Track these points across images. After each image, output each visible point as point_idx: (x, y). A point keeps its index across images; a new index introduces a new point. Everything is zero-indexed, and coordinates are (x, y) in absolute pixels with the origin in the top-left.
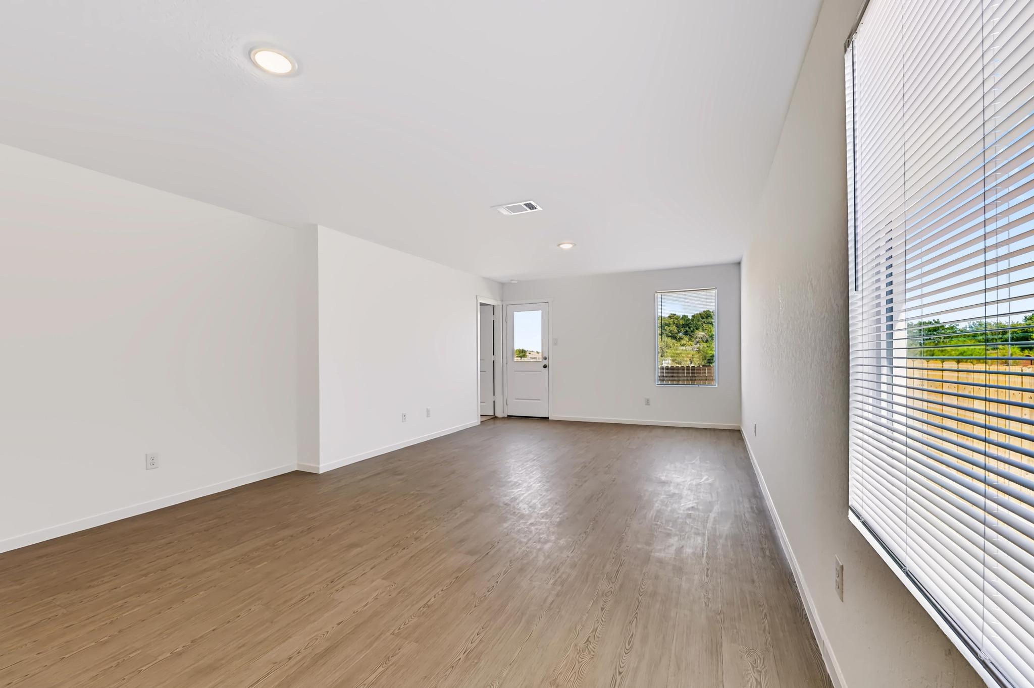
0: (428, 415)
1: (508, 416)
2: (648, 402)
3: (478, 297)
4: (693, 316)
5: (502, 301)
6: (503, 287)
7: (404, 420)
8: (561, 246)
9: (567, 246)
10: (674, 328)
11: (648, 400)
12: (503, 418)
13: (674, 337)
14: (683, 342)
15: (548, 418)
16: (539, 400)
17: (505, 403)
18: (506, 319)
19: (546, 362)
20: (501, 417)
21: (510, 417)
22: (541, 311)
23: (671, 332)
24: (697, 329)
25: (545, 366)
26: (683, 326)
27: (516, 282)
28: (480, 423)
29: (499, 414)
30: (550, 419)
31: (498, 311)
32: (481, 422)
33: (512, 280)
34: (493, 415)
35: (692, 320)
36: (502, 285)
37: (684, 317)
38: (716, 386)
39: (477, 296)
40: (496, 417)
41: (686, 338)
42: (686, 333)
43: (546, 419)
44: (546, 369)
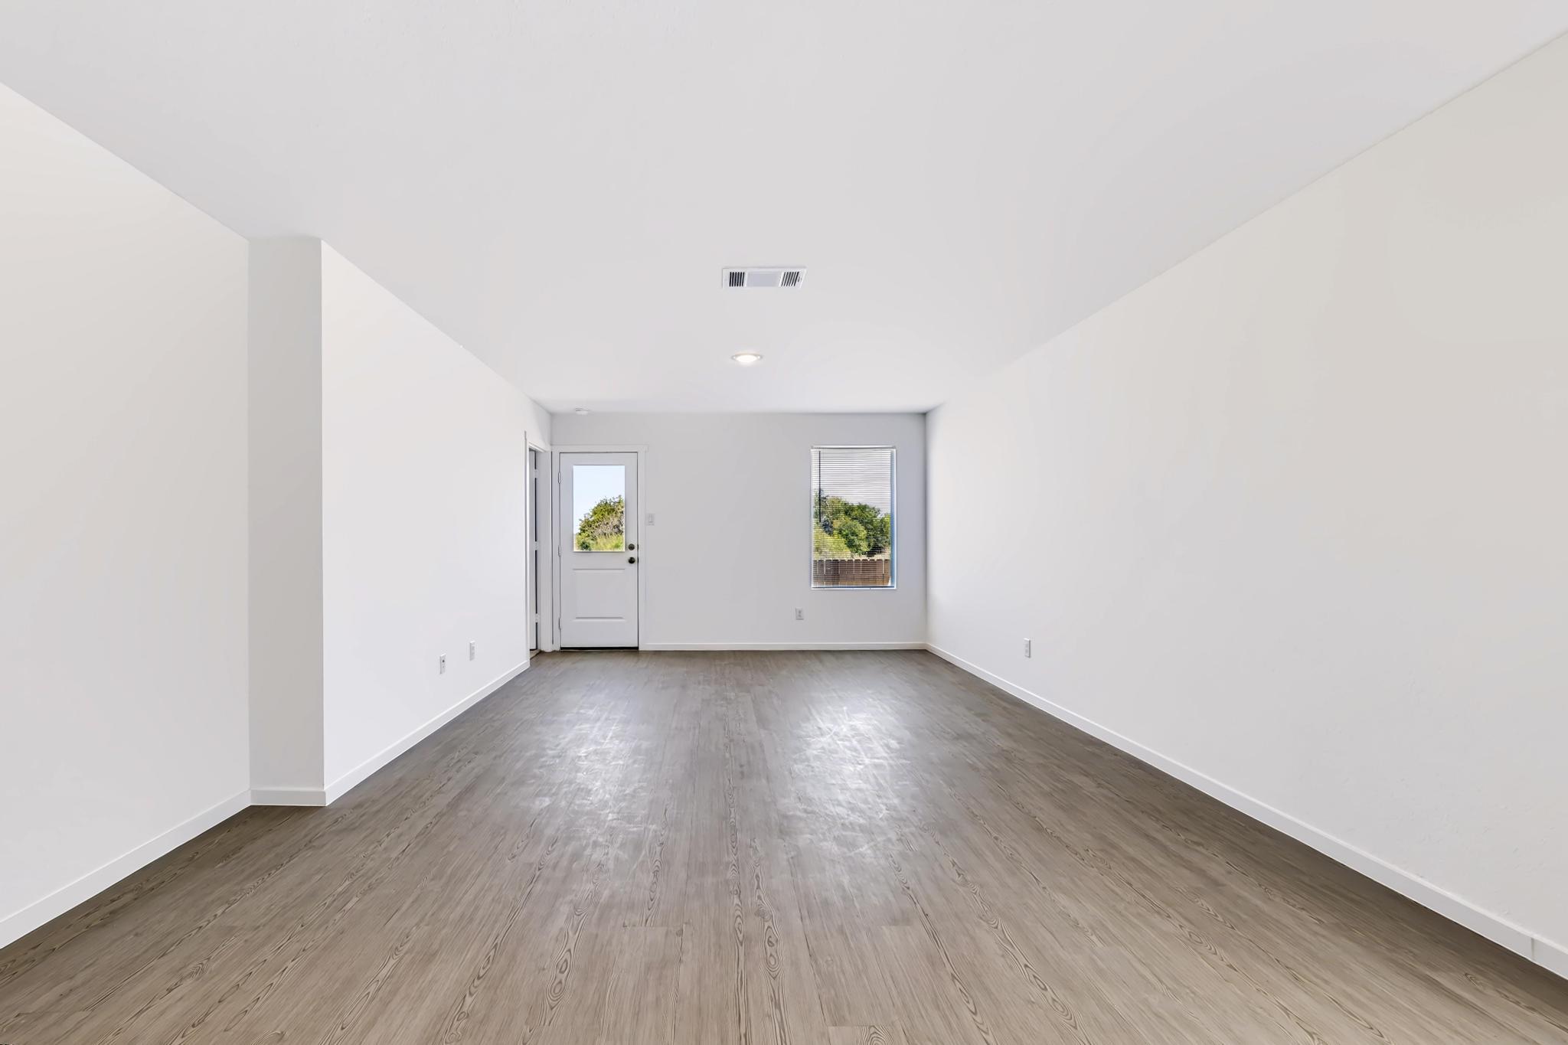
0: (472, 656)
1: (562, 648)
2: (799, 615)
3: (527, 434)
5: (551, 445)
6: (554, 420)
7: (441, 670)
8: (739, 359)
9: (747, 359)
11: (800, 612)
12: (554, 652)
15: (637, 648)
16: (621, 618)
17: (558, 625)
18: (559, 478)
19: (633, 554)
20: (549, 650)
21: (566, 651)
22: (623, 466)
25: (632, 561)
27: (585, 413)
28: (530, 665)
29: (547, 646)
30: (640, 649)
31: (544, 461)
32: (530, 662)
34: (534, 647)
36: (552, 415)
38: (895, 588)
39: (524, 434)
40: (541, 652)
43: (634, 650)
44: (634, 565)
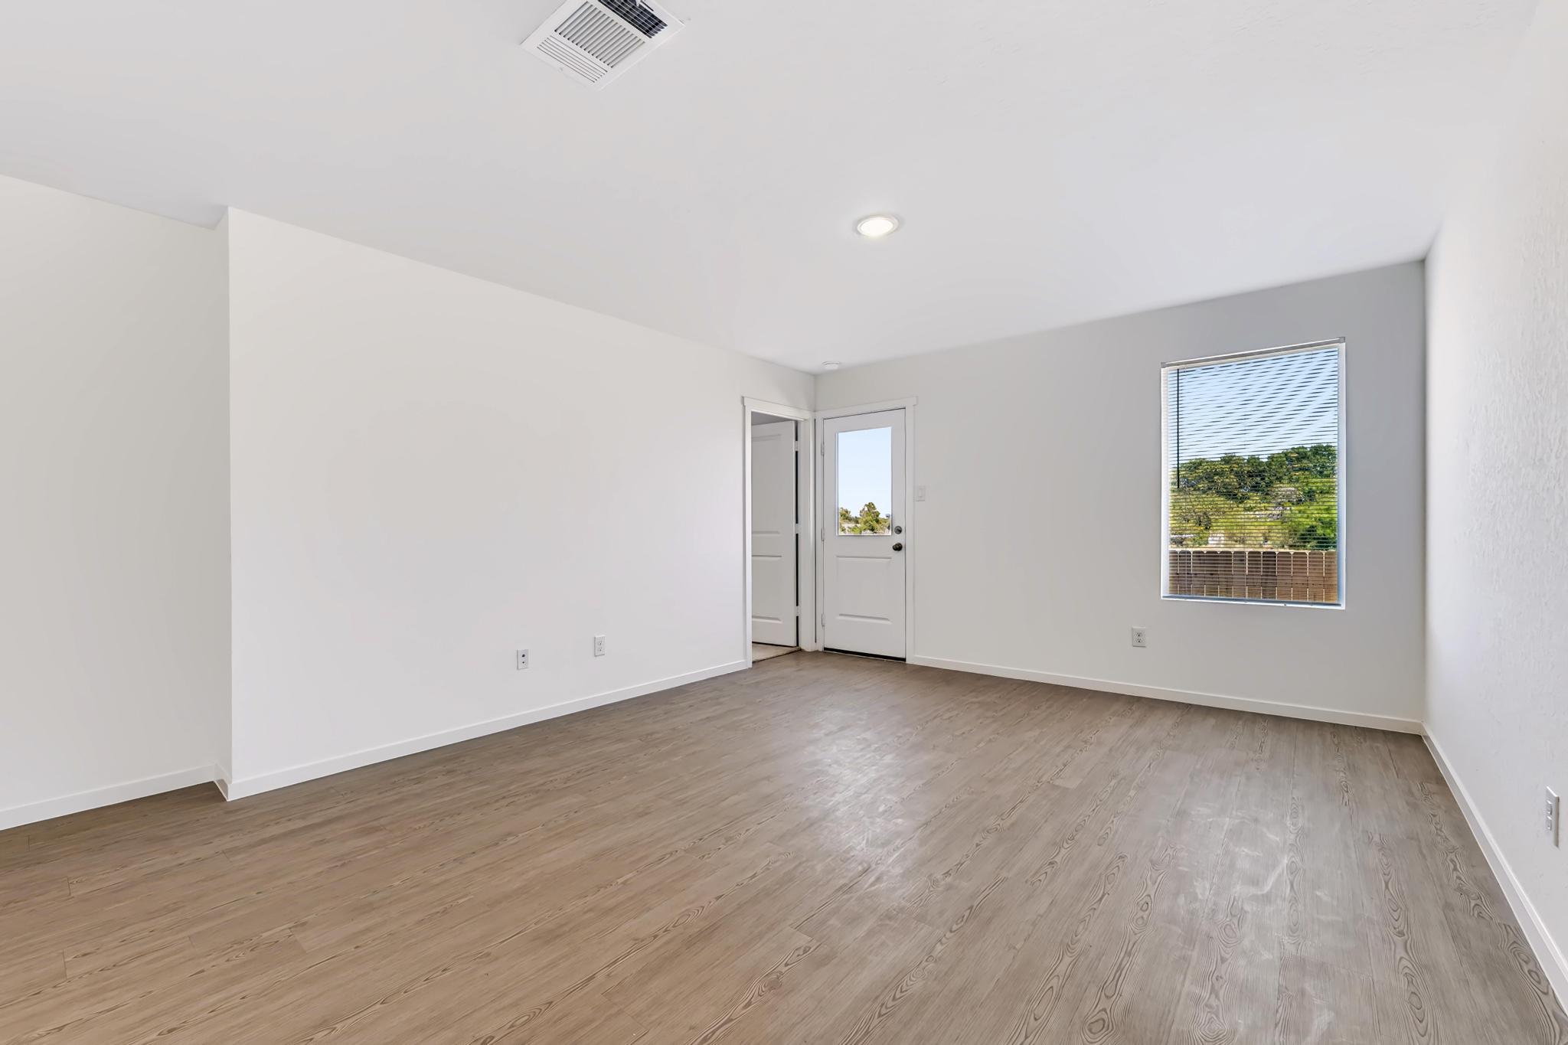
1: (825, 649)
2: (1138, 639)
3: (745, 399)
4: (1272, 458)
5: (815, 410)
6: (816, 382)
7: (521, 665)
10: (1233, 480)
11: (1140, 636)
12: (817, 652)
13: (1231, 495)
14: (1250, 503)
15: (904, 660)
16: (887, 619)
17: (820, 623)
18: (822, 448)
19: (899, 539)
20: (810, 650)
21: (829, 651)
22: (890, 428)
23: (1225, 485)
24: (1279, 479)
25: (898, 548)
26: (1250, 475)
27: (835, 367)
28: (750, 666)
29: (807, 644)
30: (908, 662)
31: (806, 431)
32: (753, 662)
33: (826, 363)
34: (793, 643)
35: (1269, 464)
36: (816, 377)
37: (1253, 460)
39: (743, 397)
40: (801, 650)
41: (1256, 497)
42: (1255, 488)
43: (901, 662)
44: (901, 553)
